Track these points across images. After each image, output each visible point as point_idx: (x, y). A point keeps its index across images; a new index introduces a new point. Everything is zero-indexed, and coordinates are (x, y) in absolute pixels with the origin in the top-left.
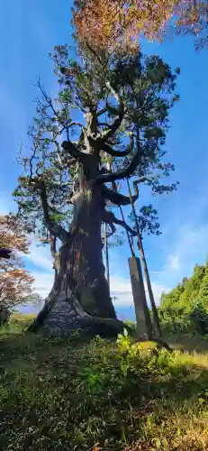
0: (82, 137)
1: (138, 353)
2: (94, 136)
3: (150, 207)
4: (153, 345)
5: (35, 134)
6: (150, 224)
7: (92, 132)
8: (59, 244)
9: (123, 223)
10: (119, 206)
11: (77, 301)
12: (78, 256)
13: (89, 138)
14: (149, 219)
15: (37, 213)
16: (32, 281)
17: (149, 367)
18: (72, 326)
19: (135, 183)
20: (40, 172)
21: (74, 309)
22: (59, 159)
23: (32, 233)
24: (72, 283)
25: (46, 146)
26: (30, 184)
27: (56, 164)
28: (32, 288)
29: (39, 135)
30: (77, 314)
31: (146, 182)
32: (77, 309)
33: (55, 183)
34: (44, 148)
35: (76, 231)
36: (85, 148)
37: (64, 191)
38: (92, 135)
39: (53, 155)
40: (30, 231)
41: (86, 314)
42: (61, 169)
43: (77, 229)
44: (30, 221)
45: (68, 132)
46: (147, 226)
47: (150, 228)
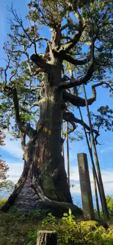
0: (48, 50)
1: (80, 229)
2: (58, 49)
3: (107, 107)
4: (93, 223)
5: (9, 48)
6: (107, 122)
7: (56, 45)
8: (28, 139)
9: (81, 122)
10: (78, 107)
11: (39, 187)
12: (42, 150)
13: (53, 51)
14: (106, 117)
15: (11, 112)
16: (7, 169)
17: (85, 238)
18: (35, 207)
19: (94, 87)
20: (13, 79)
21: (37, 194)
22: (29, 68)
23: (7, 129)
24: (36, 172)
25: (18, 57)
26: (5, 90)
27: (27, 72)
28: (6, 175)
29: (13, 48)
30: (40, 198)
31: (104, 85)
32: (39, 194)
33: (26, 87)
34: (16, 59)
35: (41, 130)
36: (50, 59)
37: (34, 94)
38: (56, 48)
39: (24, 64)
40: (5, 127)
41: (46, 198)
42: (31, 76)
43: (42, 128)
44: (5, 118)
45: (35, 46)
46: (105, 124)
47: (106, 125)
